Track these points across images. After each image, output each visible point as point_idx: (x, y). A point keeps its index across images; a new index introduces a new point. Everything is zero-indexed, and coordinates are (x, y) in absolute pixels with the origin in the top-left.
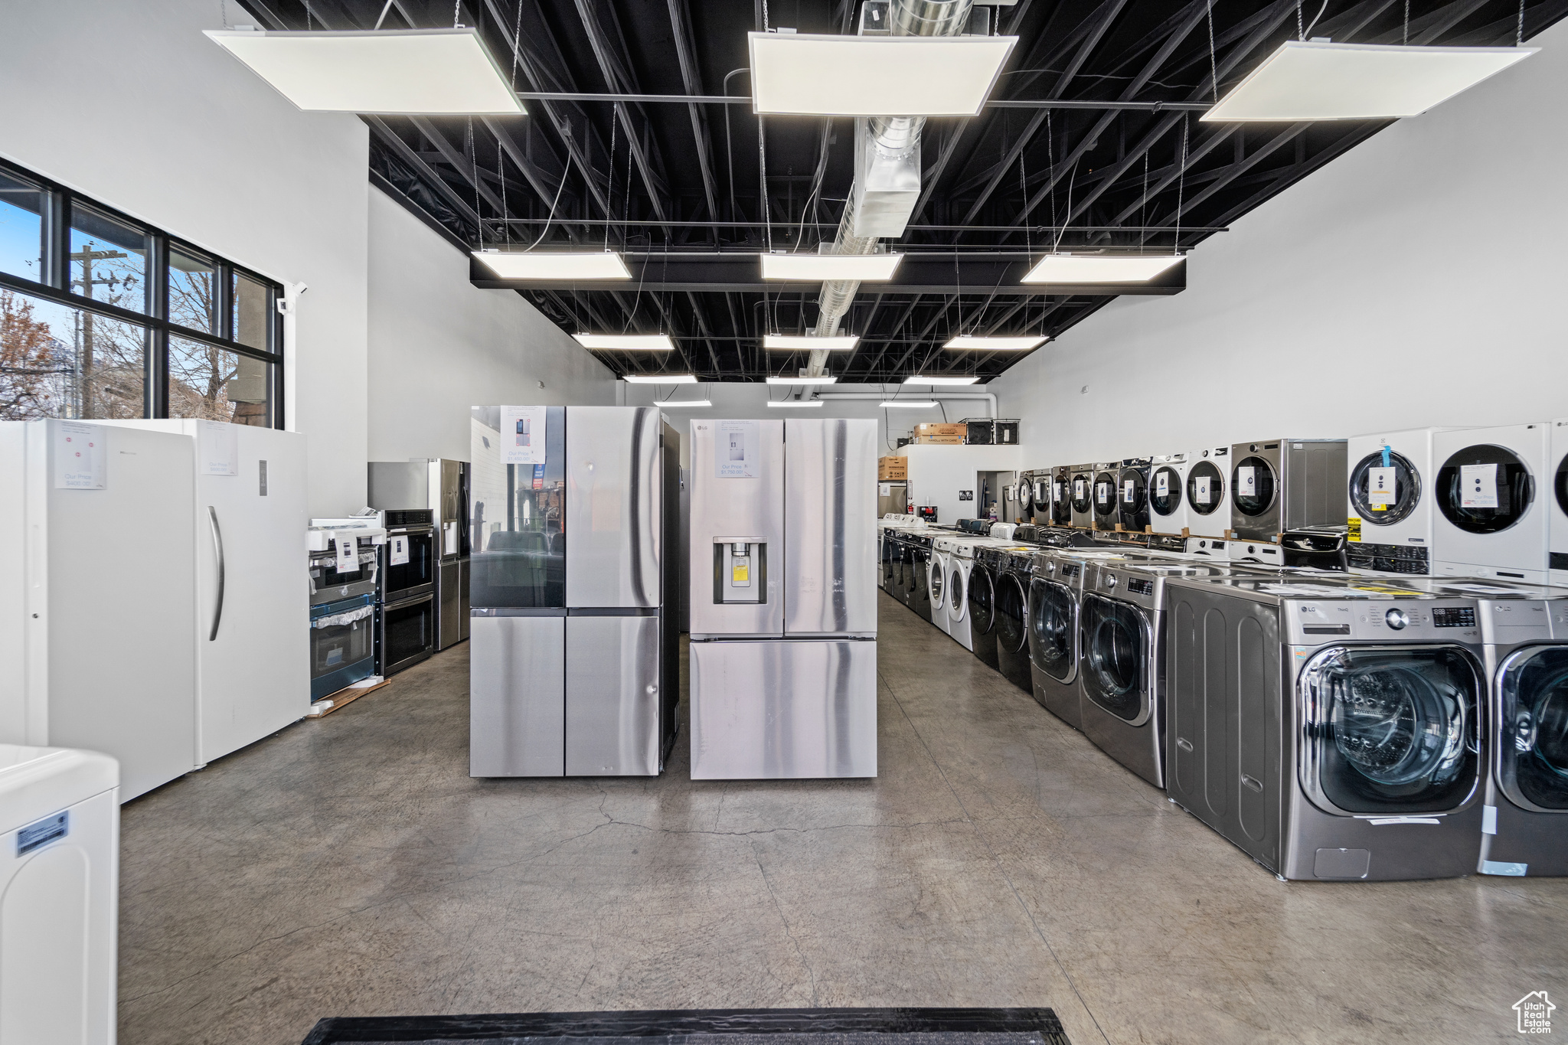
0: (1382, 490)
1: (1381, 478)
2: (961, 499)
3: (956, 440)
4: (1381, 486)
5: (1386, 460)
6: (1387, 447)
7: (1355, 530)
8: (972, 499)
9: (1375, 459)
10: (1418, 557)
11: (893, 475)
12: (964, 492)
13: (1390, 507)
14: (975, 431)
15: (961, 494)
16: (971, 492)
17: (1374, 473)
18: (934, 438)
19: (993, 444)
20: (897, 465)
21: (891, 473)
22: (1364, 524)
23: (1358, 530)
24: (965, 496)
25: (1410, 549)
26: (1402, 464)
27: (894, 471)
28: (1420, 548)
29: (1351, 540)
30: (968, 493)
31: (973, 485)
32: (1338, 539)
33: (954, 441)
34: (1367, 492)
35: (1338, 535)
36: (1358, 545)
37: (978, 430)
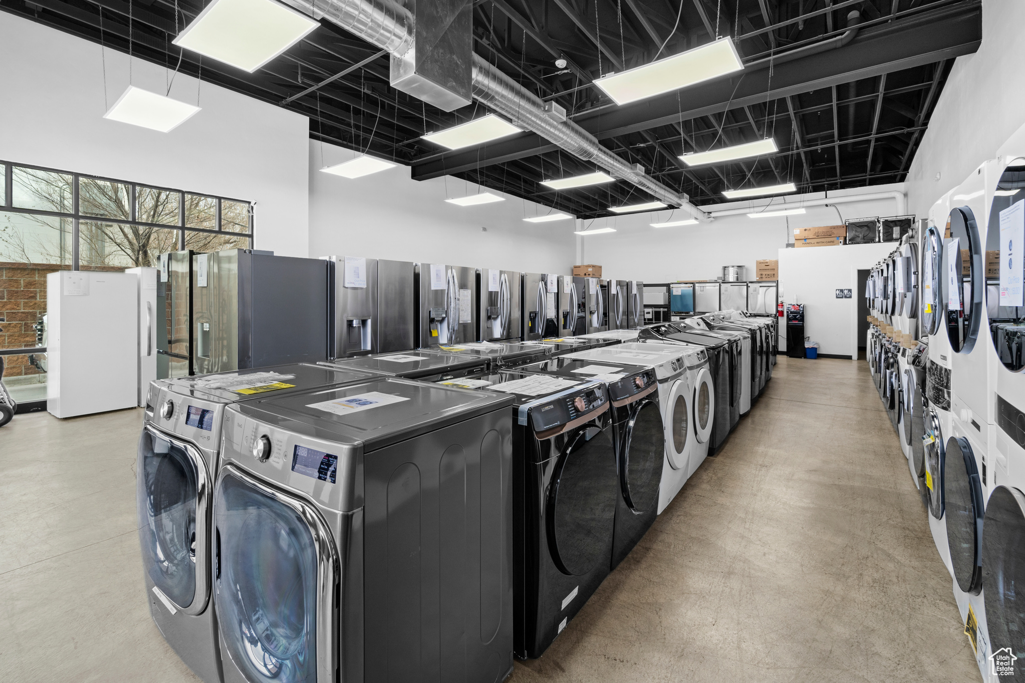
2: (837, 297)
3: (833, 242)
8: (850, 297)
11: (763, 276)
12: (842, 291)
14: (856, 231)
15: (838, 292)
16: (850, 291)
18: (808, 241)
19: (879, 241)
20: (767, 267)
21: (762, 275)
24: (843, 294)
27: (764, 273)
30: (846, 292)
31: (853, 284)
33: (832, 243)
37: (859, 230)
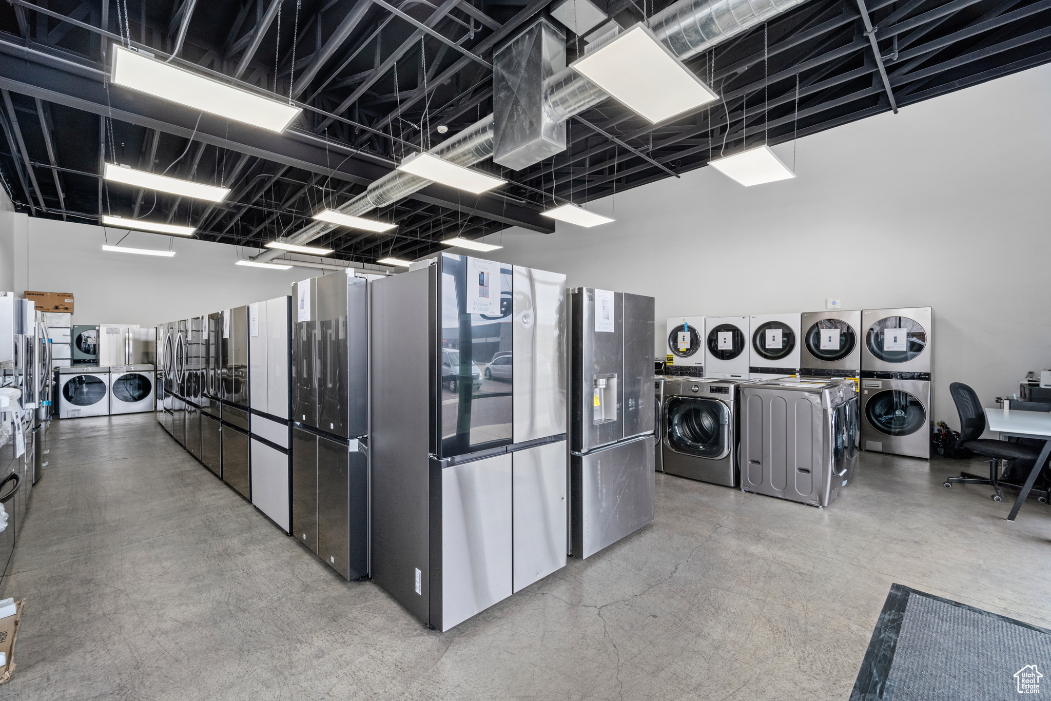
0: (684, 342)
1: (684, 336)
4: (684, 340)
5: (686, 329)
6: (686, 323)
7: (670, 360)
9: (681, 328)
10: (699, 371)
13: (687, 350)
17: (680, 334)
22: (675, 357)
23: (672, 360)
25: (696, 368)
26: (692, 330)
28: (700, 367)
29: (668, 364)
32: (662, 364)
34: (677, 343)
35: (661, 362)
36: (672, 366)
